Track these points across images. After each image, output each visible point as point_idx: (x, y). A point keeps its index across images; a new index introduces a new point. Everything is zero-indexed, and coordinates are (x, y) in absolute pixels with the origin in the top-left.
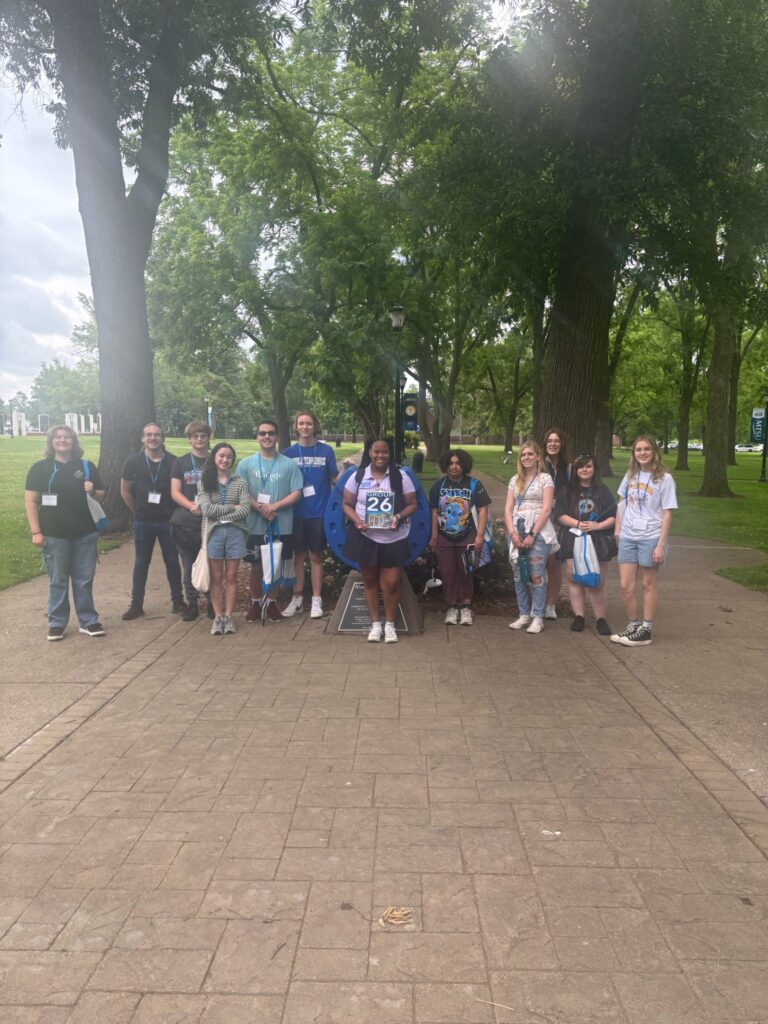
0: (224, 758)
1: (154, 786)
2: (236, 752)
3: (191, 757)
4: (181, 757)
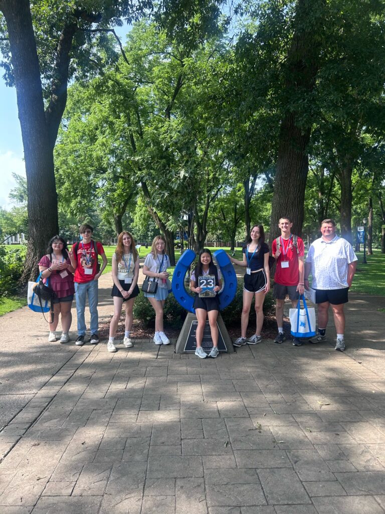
0: (138, 457)
1: (90, 489)
2: (146, 451)
3: (113, 457)
4: (106, 459)
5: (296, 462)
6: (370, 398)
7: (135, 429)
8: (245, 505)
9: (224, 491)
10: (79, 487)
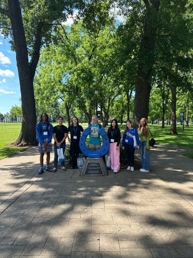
1: (21, 242)
3: (36, 227)
5: (119, 231)
6: (164, 199)
7: (51, 213)
8: (89, 251)
9: (82, 244)
10: (17, 241)
